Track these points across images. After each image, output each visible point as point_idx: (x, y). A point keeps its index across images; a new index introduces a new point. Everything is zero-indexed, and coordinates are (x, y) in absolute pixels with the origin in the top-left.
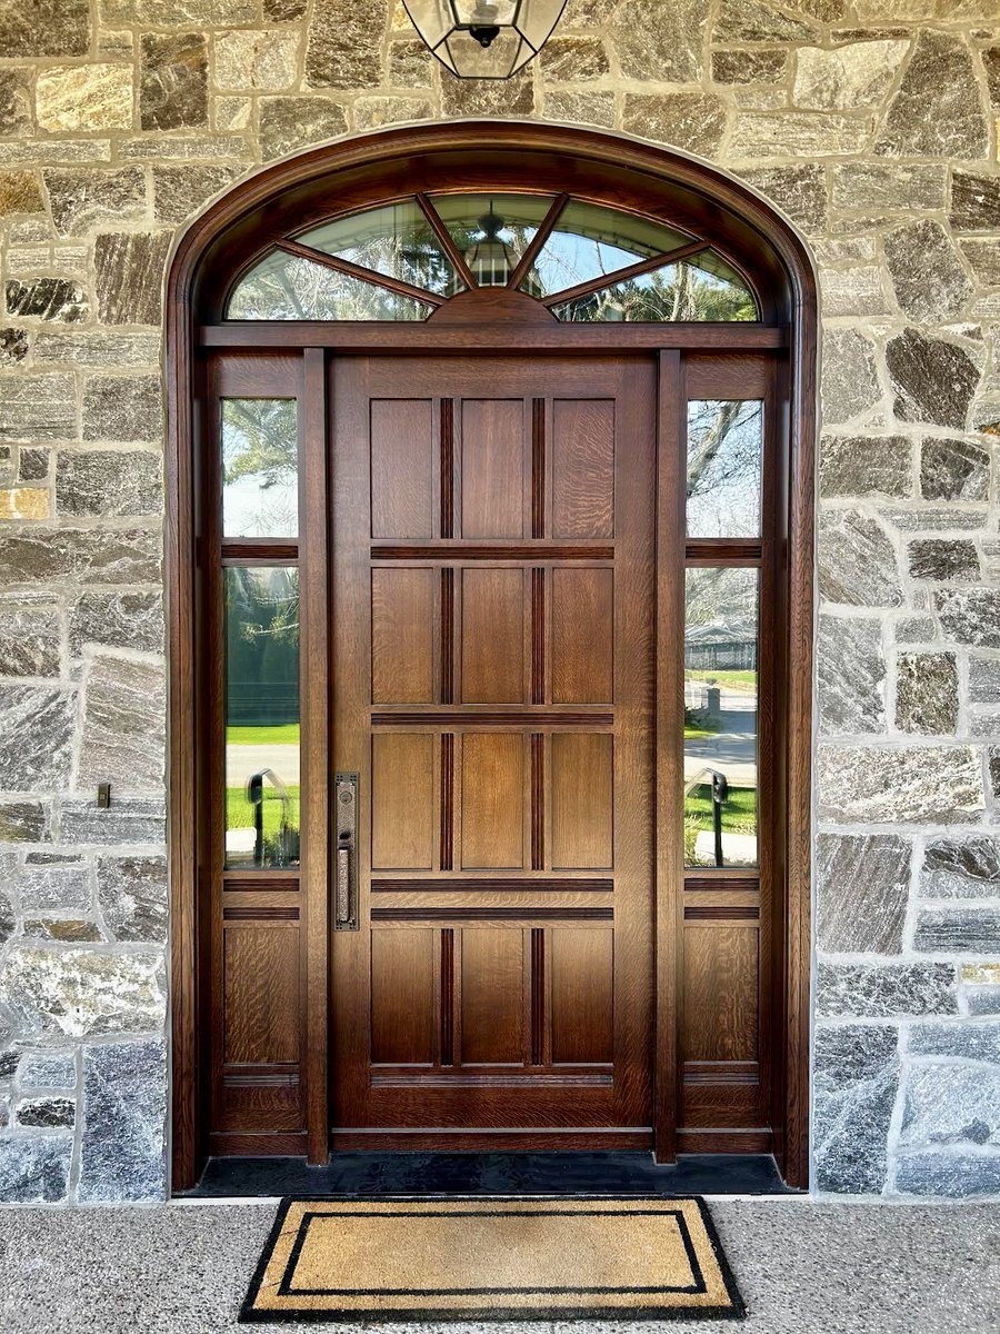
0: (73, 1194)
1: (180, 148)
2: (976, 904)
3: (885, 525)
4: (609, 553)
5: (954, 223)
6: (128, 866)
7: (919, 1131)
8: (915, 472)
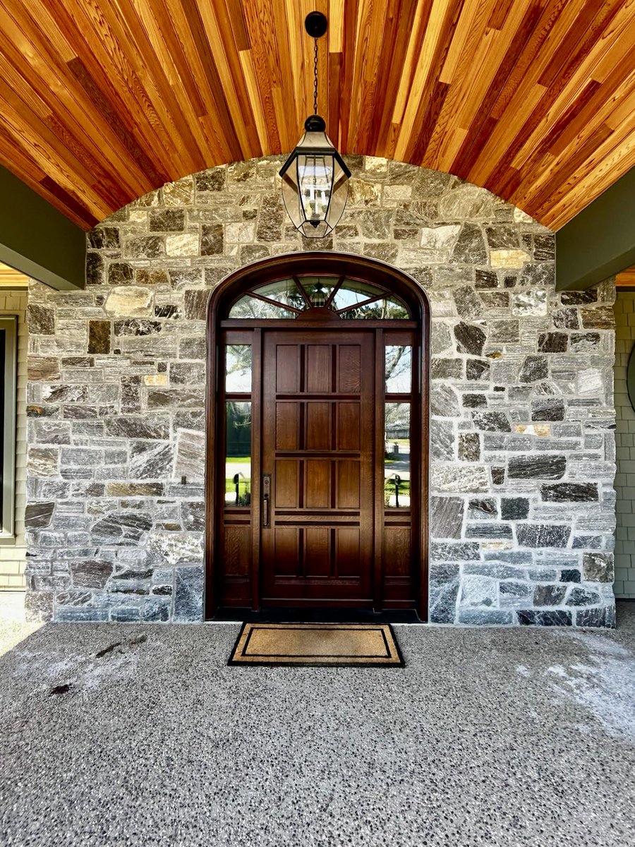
0: (171, 619)
1: (214, 262)
2: (486, 521)
3: (453, 388)
4: (358, 397)
5: (477, 286)
6: (192, 505)
7: (467, 601)
8: (464, 371)
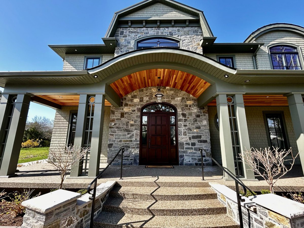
0: (133, 165)
1: (142, 103)
2: (189, 147)
3: (182, 123)
4: (166, 125)
5: (185, 107)
6: (137, 144)
7: (186, 161)
8: (183, 121)
